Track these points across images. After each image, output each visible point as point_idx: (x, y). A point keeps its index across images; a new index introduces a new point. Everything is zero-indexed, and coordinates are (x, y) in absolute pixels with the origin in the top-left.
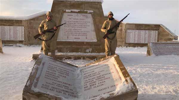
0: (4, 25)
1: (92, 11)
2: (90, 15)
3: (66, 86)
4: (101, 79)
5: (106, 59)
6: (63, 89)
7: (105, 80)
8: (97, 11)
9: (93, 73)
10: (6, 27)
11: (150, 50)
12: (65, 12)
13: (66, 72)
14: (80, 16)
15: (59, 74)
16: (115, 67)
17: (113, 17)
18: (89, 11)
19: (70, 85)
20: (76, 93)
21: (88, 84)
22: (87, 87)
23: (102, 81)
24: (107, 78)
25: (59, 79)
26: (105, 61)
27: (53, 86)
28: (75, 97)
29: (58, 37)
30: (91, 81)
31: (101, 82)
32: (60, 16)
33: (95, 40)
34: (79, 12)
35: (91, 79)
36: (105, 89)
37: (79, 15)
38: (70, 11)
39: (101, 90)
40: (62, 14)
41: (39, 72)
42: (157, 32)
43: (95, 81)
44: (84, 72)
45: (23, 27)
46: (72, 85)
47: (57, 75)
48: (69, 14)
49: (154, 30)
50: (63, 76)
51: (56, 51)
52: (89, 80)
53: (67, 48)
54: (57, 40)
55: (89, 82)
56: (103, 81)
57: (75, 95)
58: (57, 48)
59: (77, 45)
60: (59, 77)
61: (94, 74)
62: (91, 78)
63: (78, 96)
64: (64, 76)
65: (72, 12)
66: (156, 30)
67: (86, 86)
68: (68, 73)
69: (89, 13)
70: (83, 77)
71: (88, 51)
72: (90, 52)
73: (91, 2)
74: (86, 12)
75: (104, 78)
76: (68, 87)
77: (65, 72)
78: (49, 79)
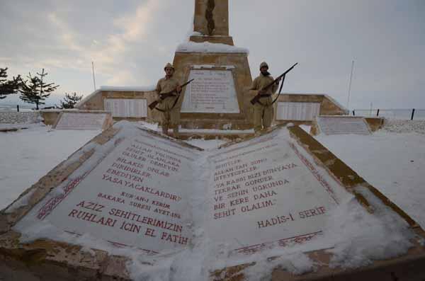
0: (123, 98)
1: (233, 67)
2: (230, 72)
3: (161, 205)
4: (261, 184)
5: (269, 132)
6: (151, 214)
7: (274, 189)
8: (240, 66)
9: (238, 164)
10: (125, 100)
11: (316, 126)
12: (193, 69)
13: (171, 161)
14: (215, 74)
15: (152, 166)
16: (297, 152)
17: (268, 71)
18: (227, 67)
19: (174, 198)
20: (190, 227)
21: (225, 195)
22: (222, 206)
23: (266, 191)
24: (279, 183)
25: (147, 182)
26: (265, 136)
27: (118, 206)
28: (184, 241)
29: (182, 107)
30: (234, 188)
31: (263, 192)
32: (184, 75)
33: (237, 111)
34: (213, 69)
35: (233, 182)
36: (280, 220)
37: (213, 72)
38: (199, 67)
39: (268, 223)
40: (188, 72)
41: (90, 162)
42: (319, 104)
43: (243, 187)
44: (215, 162)
45: (145, 100)
46: (180, 198)
47: (144, 170)
48: (198, 71)
49: (314, 102)
50: (162, 173)
51: (180, 127)
52: (228, 183)
53: (194, 123)
54: (181, 111)
55: (228, 189)
56: (270, 190)
57: (185, 234)
58: (181, 123)
59: (208, 118)
60: (148, 175)
61: (240, 167)
62: (234, 178)
63: (194, 236)
64: (166, 170)
65: (202, 69)
66: (318, 102)
67: (219, 202)
68: (177, 165)
69: (228, 70)
70: (213, 174)
71: (225, 126)
72: (228, 128)
73: (232, 53)
74: (224, 69)
75: (271, 181)
76: (168, 206)
77: (169, 162)
78: (115, 181)
